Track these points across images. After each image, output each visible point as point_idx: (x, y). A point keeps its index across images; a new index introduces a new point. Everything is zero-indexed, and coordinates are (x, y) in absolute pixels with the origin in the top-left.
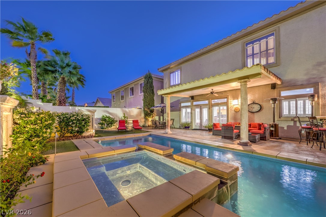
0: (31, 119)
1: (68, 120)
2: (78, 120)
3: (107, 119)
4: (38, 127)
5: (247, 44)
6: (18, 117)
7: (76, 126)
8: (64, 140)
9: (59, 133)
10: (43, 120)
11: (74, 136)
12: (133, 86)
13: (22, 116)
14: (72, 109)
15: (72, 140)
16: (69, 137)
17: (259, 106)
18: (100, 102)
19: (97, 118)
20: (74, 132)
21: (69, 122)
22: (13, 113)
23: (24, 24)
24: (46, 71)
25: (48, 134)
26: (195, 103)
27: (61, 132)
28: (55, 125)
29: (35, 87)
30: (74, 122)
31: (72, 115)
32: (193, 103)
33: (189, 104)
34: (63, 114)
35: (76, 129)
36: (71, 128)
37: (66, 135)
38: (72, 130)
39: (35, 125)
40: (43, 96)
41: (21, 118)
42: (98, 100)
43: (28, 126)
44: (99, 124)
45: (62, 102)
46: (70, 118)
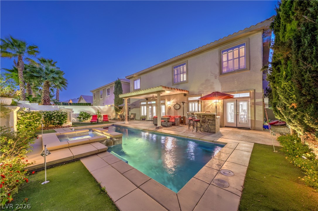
0: (27, 116)
1: (51, 116)
2: (59, 116)
3: (84, 114)
4: (32, 121)
5: (174, 68)
6: (20, 116)
7: (57, 120)
8: (48, 129)
9: (44, 124)
10: (34, 117)
11: (56, 127)
12: (109, 88)
13: (22, 115)
14: (54, 107)
15: (54, 129)
16: (52, 127)
17: (179, 106)
18: (83, 99)
19: (76, 114)
20: (56, 124)
21: (52, 117)
22: (17, 114)
23: (12, 41)
24: (32, 77)
25: (38, 124)
26: (149, 103)
27: (46, 124)
28: (41, 119)
29: (22, 89)
30: (55, 117)
31: (54, 113)
32: (147, 103)
33: (145, 103)
34: (47, 112)
35: (57, 122)
36: (53, 121)
37: (50, 126)
38: (54, 122)
39: (30, 119)
40: (29, 96)
41: (22, 116)
42: (81, 97)
43: (26, 120)
44: (77, 118)
45: (46, 101)
46: (52, 115)
